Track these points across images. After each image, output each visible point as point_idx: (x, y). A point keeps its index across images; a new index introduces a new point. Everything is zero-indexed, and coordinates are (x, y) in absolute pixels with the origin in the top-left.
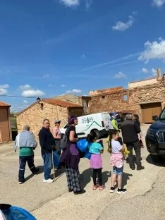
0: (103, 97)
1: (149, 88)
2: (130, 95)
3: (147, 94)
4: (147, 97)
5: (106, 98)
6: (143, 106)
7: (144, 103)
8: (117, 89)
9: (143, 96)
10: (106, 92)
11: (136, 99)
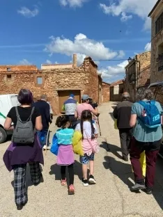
0: (9, 76)
1: (68, 72)
2: (46, 77)
3: (66, 79)
4: (67, 83)
5: (13, 78)
6: (61, 93)
7: (62, 89)
8: (29, 67)
9: (62, 81)
10: (14, 69)
11: (53, 84)
